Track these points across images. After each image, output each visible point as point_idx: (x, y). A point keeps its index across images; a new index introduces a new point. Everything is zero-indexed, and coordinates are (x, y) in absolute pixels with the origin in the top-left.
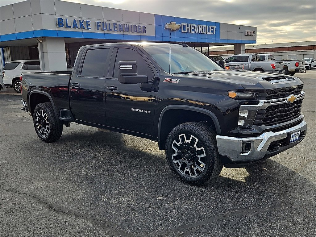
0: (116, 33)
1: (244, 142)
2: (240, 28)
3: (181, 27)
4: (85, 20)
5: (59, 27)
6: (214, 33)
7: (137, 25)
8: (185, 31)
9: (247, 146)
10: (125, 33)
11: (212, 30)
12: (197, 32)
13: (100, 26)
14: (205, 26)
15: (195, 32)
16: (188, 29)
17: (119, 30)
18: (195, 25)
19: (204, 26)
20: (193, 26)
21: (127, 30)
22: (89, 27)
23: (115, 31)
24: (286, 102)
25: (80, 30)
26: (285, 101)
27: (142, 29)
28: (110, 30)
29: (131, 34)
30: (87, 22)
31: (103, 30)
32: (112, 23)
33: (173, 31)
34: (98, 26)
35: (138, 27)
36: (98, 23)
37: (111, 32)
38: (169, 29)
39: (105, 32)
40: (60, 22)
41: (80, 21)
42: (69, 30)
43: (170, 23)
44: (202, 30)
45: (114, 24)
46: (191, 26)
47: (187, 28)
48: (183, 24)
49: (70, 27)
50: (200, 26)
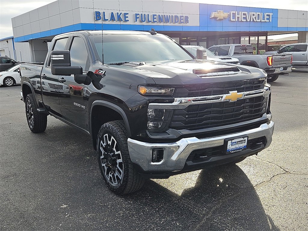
0: (155, 24)
1: (153, 149)
2: (303, 14)
3: (229, 16)
4: (123, 13)
5: (97, 20)
6: (270, 21)
7: (179, 15)
8: (234, 20)
9: (159, 154)
10: (165, 24)
11: (268, 17)
12: (249, 20)
13: (138, 18)
14: (260, 13)
15: (247, 20)
16: (238, 18)
17: (159, 21)
18: (247, 13)
19: (257, 13)
20: (244, 14)
21: (167, 21)
22: (127, 19)
23: (154, 22)
24: (222, 100)
25: (118, 23)
26: (219, 99)
27: (184, 19)
28: (149, 21)
29: (172, 24)
30: (125, 14)
31: (142, 21)
32: (151, 14)
33: (220, 20)
34: (137, 18)
35: (179, 18)
36: (136, 15)
37: (150, 24)
38: (215, 18)
39: (144, 23)
40: (98, 15)
41: (118, 13)
42: (107, 23)
43: (217, 11)
44: (255, 18)
45: (154, 15)
46: (242, 14)
47: (237, 16)
48: (232, 12)
49: (108, 20)
50: (252, 13)
